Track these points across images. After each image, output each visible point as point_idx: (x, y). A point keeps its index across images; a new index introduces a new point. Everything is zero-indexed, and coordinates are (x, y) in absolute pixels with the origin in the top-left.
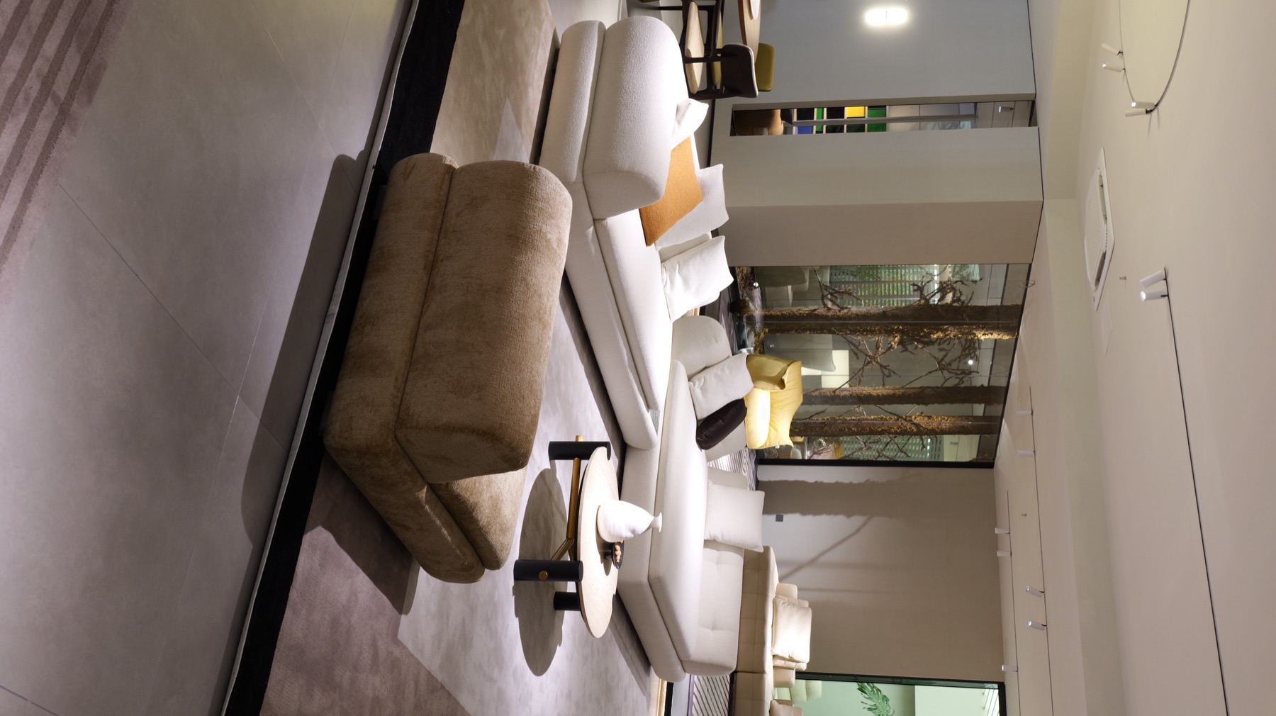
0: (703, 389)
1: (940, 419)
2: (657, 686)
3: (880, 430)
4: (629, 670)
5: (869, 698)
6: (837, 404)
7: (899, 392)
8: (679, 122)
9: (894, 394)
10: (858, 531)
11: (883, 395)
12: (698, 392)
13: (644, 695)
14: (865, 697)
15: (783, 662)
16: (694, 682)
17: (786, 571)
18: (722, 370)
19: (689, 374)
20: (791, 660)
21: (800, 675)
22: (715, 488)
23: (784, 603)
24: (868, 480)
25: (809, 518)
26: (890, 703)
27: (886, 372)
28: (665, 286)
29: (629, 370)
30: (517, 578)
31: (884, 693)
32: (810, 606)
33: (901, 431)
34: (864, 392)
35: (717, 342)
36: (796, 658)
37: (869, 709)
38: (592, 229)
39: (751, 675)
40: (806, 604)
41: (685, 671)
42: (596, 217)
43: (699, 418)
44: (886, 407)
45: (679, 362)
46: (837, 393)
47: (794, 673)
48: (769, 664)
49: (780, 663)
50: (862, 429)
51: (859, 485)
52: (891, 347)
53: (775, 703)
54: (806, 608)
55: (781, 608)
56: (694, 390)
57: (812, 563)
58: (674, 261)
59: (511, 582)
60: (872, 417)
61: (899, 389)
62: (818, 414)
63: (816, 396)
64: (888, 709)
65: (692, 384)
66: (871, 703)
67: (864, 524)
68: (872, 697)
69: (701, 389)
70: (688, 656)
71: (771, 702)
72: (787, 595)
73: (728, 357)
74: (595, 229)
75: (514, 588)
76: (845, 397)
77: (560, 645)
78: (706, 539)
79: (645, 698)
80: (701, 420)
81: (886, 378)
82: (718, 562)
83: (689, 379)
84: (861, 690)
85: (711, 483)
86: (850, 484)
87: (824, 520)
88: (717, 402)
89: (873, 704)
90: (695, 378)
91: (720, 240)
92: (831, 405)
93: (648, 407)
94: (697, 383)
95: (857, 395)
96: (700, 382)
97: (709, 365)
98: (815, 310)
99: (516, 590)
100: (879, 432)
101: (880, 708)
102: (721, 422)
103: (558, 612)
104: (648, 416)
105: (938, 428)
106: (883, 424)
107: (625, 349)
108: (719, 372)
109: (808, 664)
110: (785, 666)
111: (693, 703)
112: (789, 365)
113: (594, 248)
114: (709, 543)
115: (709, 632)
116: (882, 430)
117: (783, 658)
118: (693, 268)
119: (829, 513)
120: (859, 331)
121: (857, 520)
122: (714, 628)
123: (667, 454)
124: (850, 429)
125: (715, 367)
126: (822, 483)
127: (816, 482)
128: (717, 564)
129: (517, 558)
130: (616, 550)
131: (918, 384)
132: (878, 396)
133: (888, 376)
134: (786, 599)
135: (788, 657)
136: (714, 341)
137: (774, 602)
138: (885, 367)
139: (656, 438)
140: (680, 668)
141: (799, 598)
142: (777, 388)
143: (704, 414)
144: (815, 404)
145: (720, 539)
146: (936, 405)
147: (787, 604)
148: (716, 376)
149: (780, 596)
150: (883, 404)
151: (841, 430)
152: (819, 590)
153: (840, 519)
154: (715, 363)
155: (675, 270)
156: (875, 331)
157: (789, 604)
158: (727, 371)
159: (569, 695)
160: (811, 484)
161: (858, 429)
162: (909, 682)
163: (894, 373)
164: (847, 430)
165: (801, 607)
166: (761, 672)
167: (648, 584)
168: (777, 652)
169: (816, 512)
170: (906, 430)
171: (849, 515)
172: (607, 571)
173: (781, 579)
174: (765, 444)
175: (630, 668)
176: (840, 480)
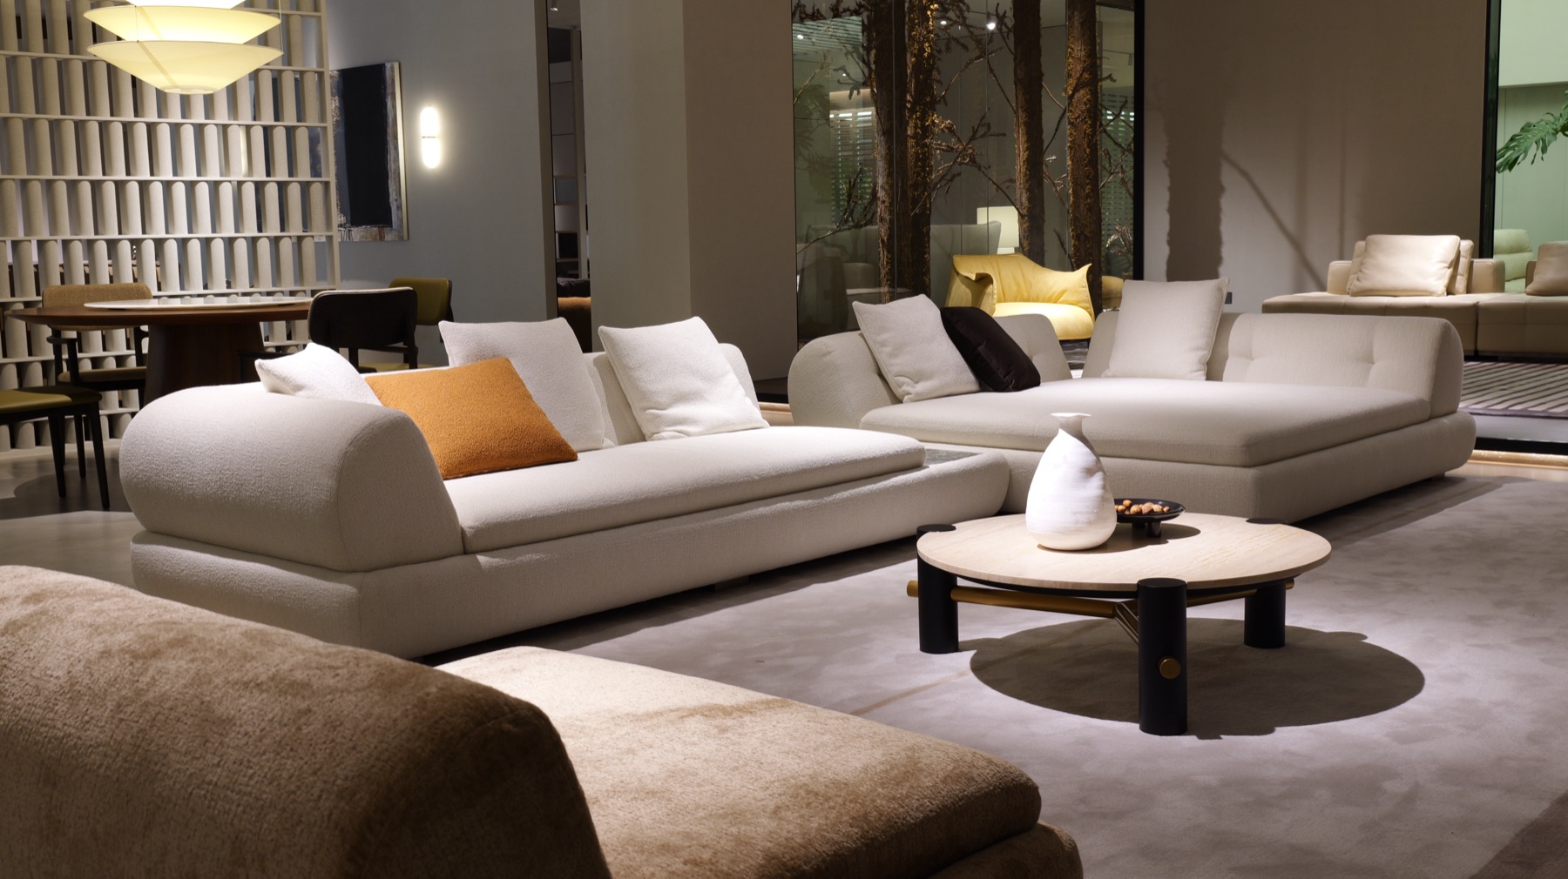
0: (917, 378)
1: (1070, 60)
2: (1480, 465)
3: (1088, 150)
4: (1446, 511)
5: (1526, 152)
6: (1042, 211)
7: (1022, 116)
8: (298, 388)
9: (1026, 124)
10: (1245, 174)
11: (1027, 141)
12: (921, 387)
13: (1500, 486)
14: (1524, 158)
15: (1459, 277)
16: (1486, 408)
17: (1309, 281)
18: (883, 344)
19: (890, 402)
20: (1455, 264)
21: (1485, 247)
22: (1114, 365)
23: (1358, 280)
24: (1165, 162)
25: (1226, 251)
26: (1533, 121)
27: (981, 131)
28: (687, 434)
29: (828, 499)
30: (1182, 731)
31: (1517, 131)
32: (1364, 239)
33: (1090, 118)
34: (1023, 170)
35: (829, 353)
36: (1452, 256)
37: (1544, 150)
38: (482, 559)
39: (1480, 327)
40: (1361, 244)
41: (1454, 412)
42: (459, 548)
43: (975, 387)
44: (1047, 136)
45: (863, 419)
46: (1024, 212)
47: (1478, 262)
48: (1462, 299)
49: (1461, 283)
50: (1088, 177)
51: (1172, 176)
52: (950, 129)
53: (1531, 287)
54: (1366, 244)
55: (1366, 284)
56: (918, 394)
57: (1297, 244)
58: (642, 418)
59: (1188, 741)
60: (1069, 163)
61: (1018, 117)
62: (1062, 245)
63: (1029, 244)
64: (1543, 123)
65: (906, 398)
66: (1533, 150)
67: (1234, 165)
68: (1523, 148)
69: (917, 383)
70: (1421, 403)
71: (1528, 294)
72: (1345, 276)
73: (862, 335)
74: (483, 551)
75: (1201, 737)
76: (1029, 199)
77: (1365, 637)
78: (1204, 377)
79: (1506, 486)
80: (980, 385)
81: (992, 132)
82: (1248, 356)
83: (897, 400)
84: (1511, 165)
85: (1107, 372)
86: (1170, 189)
87: (1228, 229)
88: (946, 355)
89: (1534, 145)
90: (898, 392)
91: (607, 335)
92: (1044, 222)
93: (918, 466)
94: (905, 388)
95: (1027, 181)
96: (903, 384)
97: (874, 368)
98: (883, 241)
99: (1209, 731)
100: (1091, 150)
101: (1541, 134)
102: (981, 349)
103: (1287, 640)
104: (934, 469)
105: (1085, 62)
106: (1079, 146)
107: (779, 505)
108: (887, 349)
109: (1463, 238)
110: (1466, 276)
111: (1525, 410)
112: (958, 274)
113: (528, 556)
114: (1213, 371)
115: (1375, 369)
116: (1088, 146)
117: (1453, 279)
118: (655, 383)
119: (1217, 221)
120: (924, 178)
121: (1228, 177)
122: (1368, 359)
123: (1019, 437)
124: (1088, 196)
125: (878, 356)
126: (1170, 234)
127: (1170, 243)
128: (1253, 360)
129: (1136, 726)
130: (1140, 513)
131: (1011, 90)
132: (1028, 149)
133: (989, 128)
134: (1351, 277)
135: (1451, 270)
136: (827, 358)
137: (1355, 294)
138: (975, 132)
139: (985, 455)
140: (1445, 421)
141: (1351, 259)
142: (994, 288)
143: (968, 378)
144: (1043, 245)
145: (1206, 354)
146: (1042, 60)
147: (1360, 275)
148: (893, 355)
149: (1348, 286)
150: (1042, 142)
151: (1090, 210)
152: (1342, 230)
153: (1226, 203)
154: (870, 356)
155: (658, 416)
156: (924, 154)
157: (1360, 271)
158: (885, 336)
159: (1477, 620)
160: (1171, 250)
161: (1088, 184)
162: (1492, 98)
163: (984, 117)
164: (1089, 201)
165: (1366, 251)
166: (1475, 309)
167: (1261, 467)
168: (1441, 285)
169: (1216, 241)
170: (1088, 110)
171: (1220, 189)
172: (1190, 532)
173: (1323, 288)
174: (1086, 309)
175: (1442, 509)
176: (1166, 205)
